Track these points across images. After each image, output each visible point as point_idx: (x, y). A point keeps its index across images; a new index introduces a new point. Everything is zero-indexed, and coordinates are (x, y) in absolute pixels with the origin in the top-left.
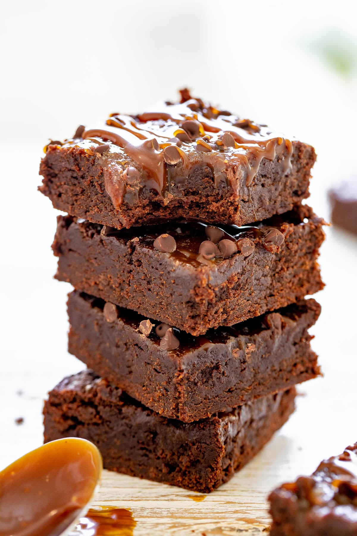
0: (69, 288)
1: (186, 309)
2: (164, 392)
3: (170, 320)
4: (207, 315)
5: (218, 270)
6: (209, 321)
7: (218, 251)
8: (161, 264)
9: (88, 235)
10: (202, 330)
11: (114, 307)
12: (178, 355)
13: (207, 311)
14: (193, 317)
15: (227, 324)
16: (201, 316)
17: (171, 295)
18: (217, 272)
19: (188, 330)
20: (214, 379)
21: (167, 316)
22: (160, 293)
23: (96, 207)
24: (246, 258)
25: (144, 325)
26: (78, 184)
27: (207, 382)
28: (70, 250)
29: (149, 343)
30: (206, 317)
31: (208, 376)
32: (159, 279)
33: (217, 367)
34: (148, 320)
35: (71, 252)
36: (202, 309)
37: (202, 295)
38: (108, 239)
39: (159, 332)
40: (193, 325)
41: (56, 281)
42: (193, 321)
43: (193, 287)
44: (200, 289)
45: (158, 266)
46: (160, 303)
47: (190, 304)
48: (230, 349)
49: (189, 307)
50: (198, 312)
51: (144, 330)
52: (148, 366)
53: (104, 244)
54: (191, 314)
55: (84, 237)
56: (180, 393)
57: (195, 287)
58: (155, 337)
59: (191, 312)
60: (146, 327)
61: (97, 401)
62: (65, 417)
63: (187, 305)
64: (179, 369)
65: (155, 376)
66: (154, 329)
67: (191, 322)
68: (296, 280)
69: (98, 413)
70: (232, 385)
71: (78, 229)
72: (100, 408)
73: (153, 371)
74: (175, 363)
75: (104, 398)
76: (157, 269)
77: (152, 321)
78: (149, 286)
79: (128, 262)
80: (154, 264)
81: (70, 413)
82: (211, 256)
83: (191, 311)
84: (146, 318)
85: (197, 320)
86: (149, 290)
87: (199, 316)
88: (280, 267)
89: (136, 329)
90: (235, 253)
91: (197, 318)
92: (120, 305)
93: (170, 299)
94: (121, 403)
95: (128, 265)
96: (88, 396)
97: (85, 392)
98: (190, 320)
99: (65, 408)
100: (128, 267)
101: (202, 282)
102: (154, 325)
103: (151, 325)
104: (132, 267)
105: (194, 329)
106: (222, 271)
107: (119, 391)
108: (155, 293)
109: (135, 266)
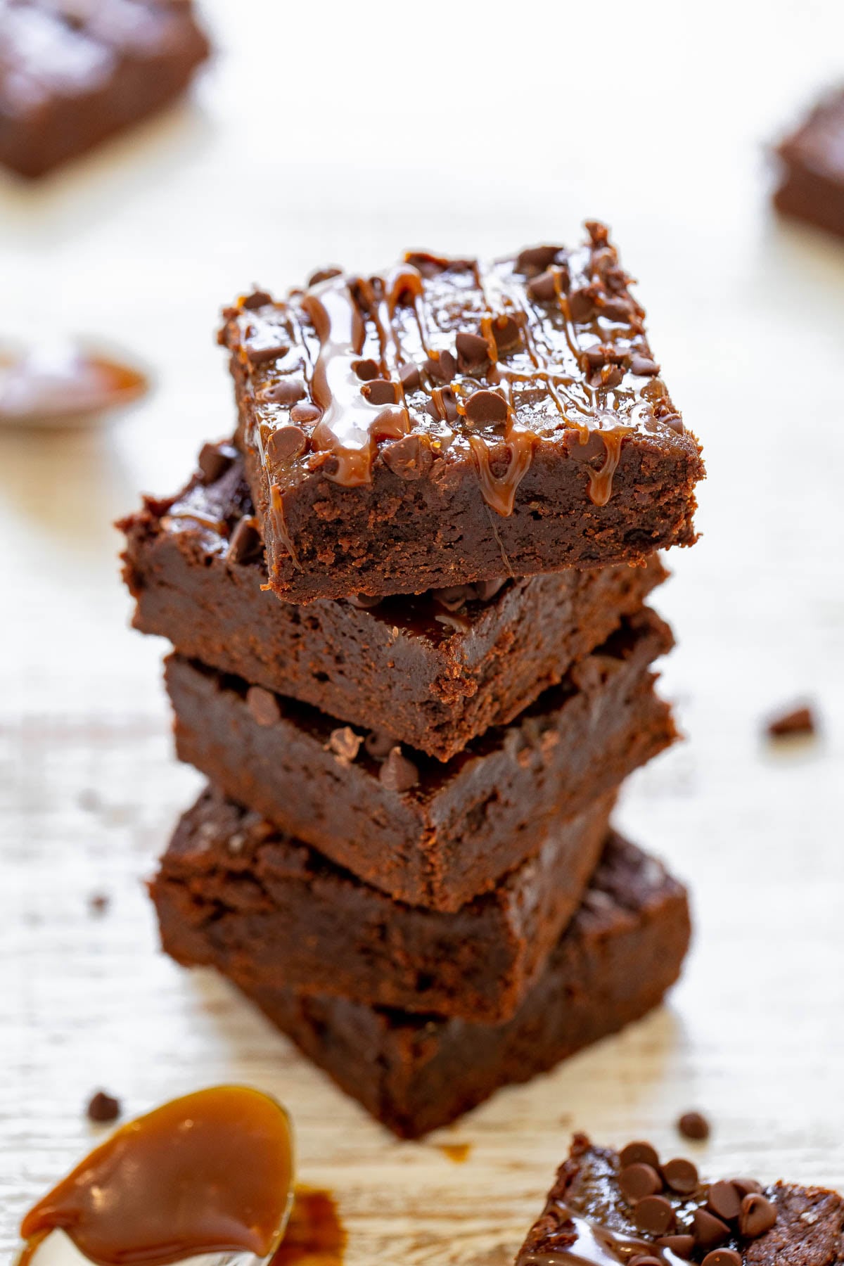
0: (162, 646)
1: (423, 715)
2: (401, 862)
3: (391, 728)
4: (463, 719)
5: (477, 633)
6: (469, 726)
8: (361, 631)
9: (198, 561)
10: (457, 746)
11: (270, 699)
12: (420, 799)
13: (464, 711)
14: (438, 729)
15: (502, 720)
16: (454, 723)
17: (390, 687)
18: (474, 639)
19: (431, 751)
20: (492, 819)
21: (383, 722)
22: (366, 681)
24: (523, 590)
25: (341, 738)
27: (479, 827)
28: (161, 583)
29: (358, 771)
30: (463, 723)
31: (479, 816)
32: (360, 657)
33: (494, 797)
34: (348, 731)
35: (163, 589)
36: (453, 712)
37: (454, 694)
38: (244, 573)
39: (372, 749)
40: (441, 744)
41: (136, 636)
42: (438, 736)
43: (434, 679)
44: (449, 683)
45: (356, 634)
46: (368, 699)
47: (430, 706)
48: (512, 756)
49: (428, 711)
50: (447, 718)
51: (341, 749)
52: (360, 814)
53: (236, 581)
54: (435, 724)
55: (189, 565)
56: (432, 865)
57: (438, 679)
58: (368, 761)
59: (434, 720)
60: (345, 744)
61: (259, 871)
62: (198, 901)
63: (424, 708)
64: (426, 827)
65: (377, 832)
66: (362, 746)
67: (436, 739)
68: (616, 586)
69: (264, 893)
70: (524, 818)
71: (175, 548)
72: (269, 885)
73: (371, 824)
74: (417, 817)
75: (275, 868)
76: (353, 638)
77: (358, 730)
78: (340, 667)
79: (290, 618)
80: (346, 629)
81: (210, 894)
82: (458, 605)
83: (433, 717)
84: (342, 724)
85: (447, 732)
86: (341, 672)
87: (449, 723)
89: (324, 743)
90: (503, 587)
91: (446, 729)
92: (282, 692)
93: (387, 694)
94: (308, 876)
95: (291, 625)
96: (242, 864)
97: (231, 855)
98: (433, 734)
99: (196, 886)
100: (292, 628)
101: (451, 672)
102: (361, 739)
103: (355, 739)
104: (300, 630)
105: (443, 749)
106: (484, 632)
107: (304, 853)
108: (355, 680)
109: (307, 628)
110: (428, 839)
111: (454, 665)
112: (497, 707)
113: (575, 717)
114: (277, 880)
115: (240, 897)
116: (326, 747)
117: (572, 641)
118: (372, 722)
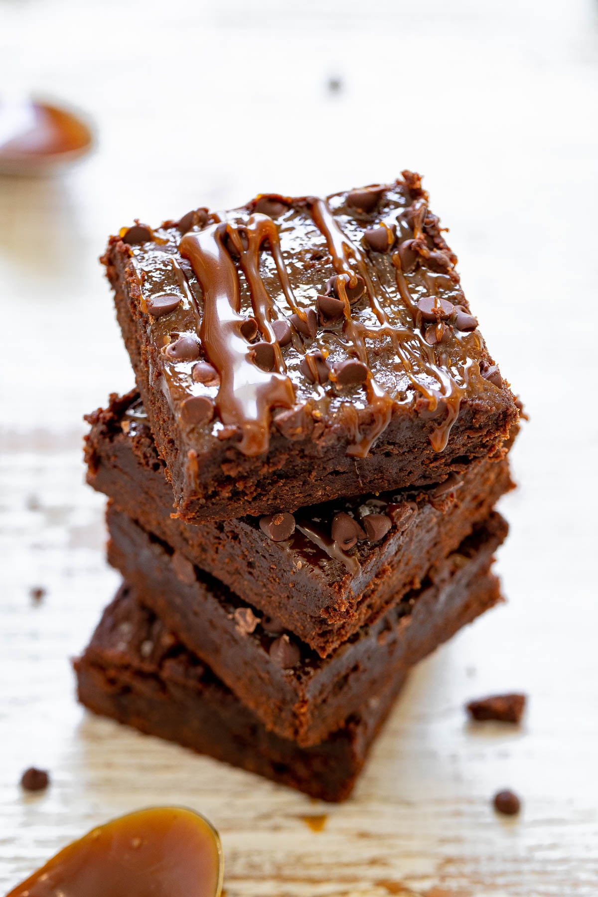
1: (311, 624)
2: (276, 710)
3: (284, 621)
4: (342, 628)
5: (363, 572)
6: (346, 632)
7: (362, 533)
8: (271, 555)
9: (147, 464)
10: (335, 646)
11: (189, 568)
12: (299, 678)
14: (322, 635)
16: (335, 631)
17: (288, 597)
18: (361, 576)
19: (315, 647)
20: (351, 683)
21: (279, 615)
22: (270, 586)
24: (403, 532)
25: (243, 615)
27: (341, 690)
28: (115, 467)
29: (253, 642)
30: (342, 630)
31: (342, 684)
32: (268, 571)
33: (356, 669)
34: (249, 611)
35: (116, 470)
37: (339, 620)
39: (267, 629)
40: (322, 645)
42: (322, 640)
43: (326, 606)
44: (337, 612)
45: (267, 556)
46: (269, 597)
47: (318, 620)
48: (373, 638)
49: (316, 623)
50: (330, 628)
51: (242, 622)
52: (249, 668)
54: (320, 632)
55: (140, 464)
56: (301, 721)
57: (329, 608)
58: (261, 635)
59: (319, 629)
60: (246, 621)
61: (163, 675)
62: (112, 682)
63: (313, 620)
64: (301, 698)
65: (261, 684)
66: (259, 625)
67: (319, 640)
69: (164, 689)
70: (377, 676)
71: (130, 449)
72: (170, 686)
74: (296, 691)
75: (176, 677)
76: (264, 557)
77: (257, 613)
78: (251, 570)
79: (216, 526)
80: (260, 550)
81: (121, 680)
82: (351, 545)
83: (319, 627)
84: (245, 605)
85: (328, 637)
86: (250, 573)
87: (330, 631)
89: (229, 613)
90: (389, 532)
91: (328, 635)
92: (201, 566)
93: (285, 601)
94: (200, 686)
95: (216, 530)
96: (148, 667)
97: (142, 658)
98: (317, 637)
99: (112, 673)
100: (216, 532)
101: (340, 607)
102: (258, 620)
103: (253, 620)
104: (222, 536)
105: (323, 649)
106: (369, 569)
107: (200, 670)
108: (261, 584)
109: (228, 537)
110: (302, 706)
111: (343, 603)
112: (369, 613)
113: (426, 604)
114: (176, 684)
115: (143, 688)
116: (230, 616)
117: (434, 551)
118: (268, 611)
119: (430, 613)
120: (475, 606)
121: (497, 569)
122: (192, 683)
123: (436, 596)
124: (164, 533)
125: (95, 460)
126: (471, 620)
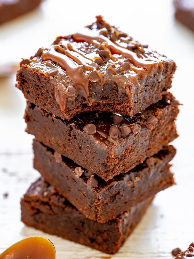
0: (33, 137)
1: (102, 167)
2: (89, 207)
3: (93, 170)
4: (113, 170)
5: (120, 146)
6: (115, 172)
7: (120, 133)
8: (87, 141)
9: (45, 115)
10: (111, 177)
11: (60, 156)
12: (97, 191)
13: (114, 168)
14: (106, 172)
15: (125, 172)
16: (111, 171)
17: (94, 158)
18: (119, 147)
19: (103, 178)
20: (117, 199)
21: (91, 168)
22: (87, 155)
23: (50, 104)
24: (135, 135)
25: (78, 170)
26: (39, 89)
27: (113, 201)
28: (34, 120)
29: (81, 180)
30: (113, 171)
31: (114, 198)
32: (86, 148)
33: (119, 193)
34: (80, 168)
35: (35, 122)
36: (111, 168)
37: (111, 162)
38: (57, 120)
39: (86, 174)
40: (106, 176)
41: (26, 133)
42: (106, 174)
43: (106, 157)
44: (110, 159)
45: (86, 142)
46: (87, 160)
47: (104, 165)
48: (126, 183)
50: (109, 169)
51: (77, 173)
52: (80, 192)
53: (55, 122)
54: (105, 170)
55: (43, 116)
56: (98, 210)
57: (107, 158)
58: (84, 177)
60: (79, 172)
61: (51, 203)
62: (33, 208)
63: (103, 165)
64: (98, 199)
65: (84, 198)
66: (83, 173)
67: (105, 174)
68: (163, 137)
69: (51, 209)
70: (127, 200)
71: (39, 110)
72: (53, 207)
73: (83, 195)
74: (96, 196)
75: (55, 202)
76: (85, 143)
77: (83, 169)
78: (81, 150)
79: (68, 135)
80: (83, 139)
81: (36, 207)
82: (116, 137)
83: (105, 168)
84: (79, 166)
85: (108, 173)
86: (81, 152)
87: (109, 170)
88: (154, 134)
89: (73, 170)
90: (130, 134)
92: (64, 155)
93: (93, 160)
94: (64, 206)
95: (68, 136)
96: (46, 200)
97: (44, 197)
98: (104, 173)
99: (33, 204)
100: (68, 137)
101: (111, 156)
102: (83, 171)
103: (81, 171)
104: (71, 138)
105: (106, 178)
106: (123, 146)
107: (63, 199)
108: (84, 155)
109: (73, 138)
110: (98, 202)
111: (112, 154)
112: (124, 167)
113: (145, 174)
114: (55, 206)
115: (44, 209)
116: (73, 172)
117: (148, 151)
118: (87, 167)
119: (147, 178)
120: (164, 183)
121: (172, 170)
122: (61, 204)
123: (149, 171)
124: (51, 144)
125: (27, 118)
126: (163, 189)
